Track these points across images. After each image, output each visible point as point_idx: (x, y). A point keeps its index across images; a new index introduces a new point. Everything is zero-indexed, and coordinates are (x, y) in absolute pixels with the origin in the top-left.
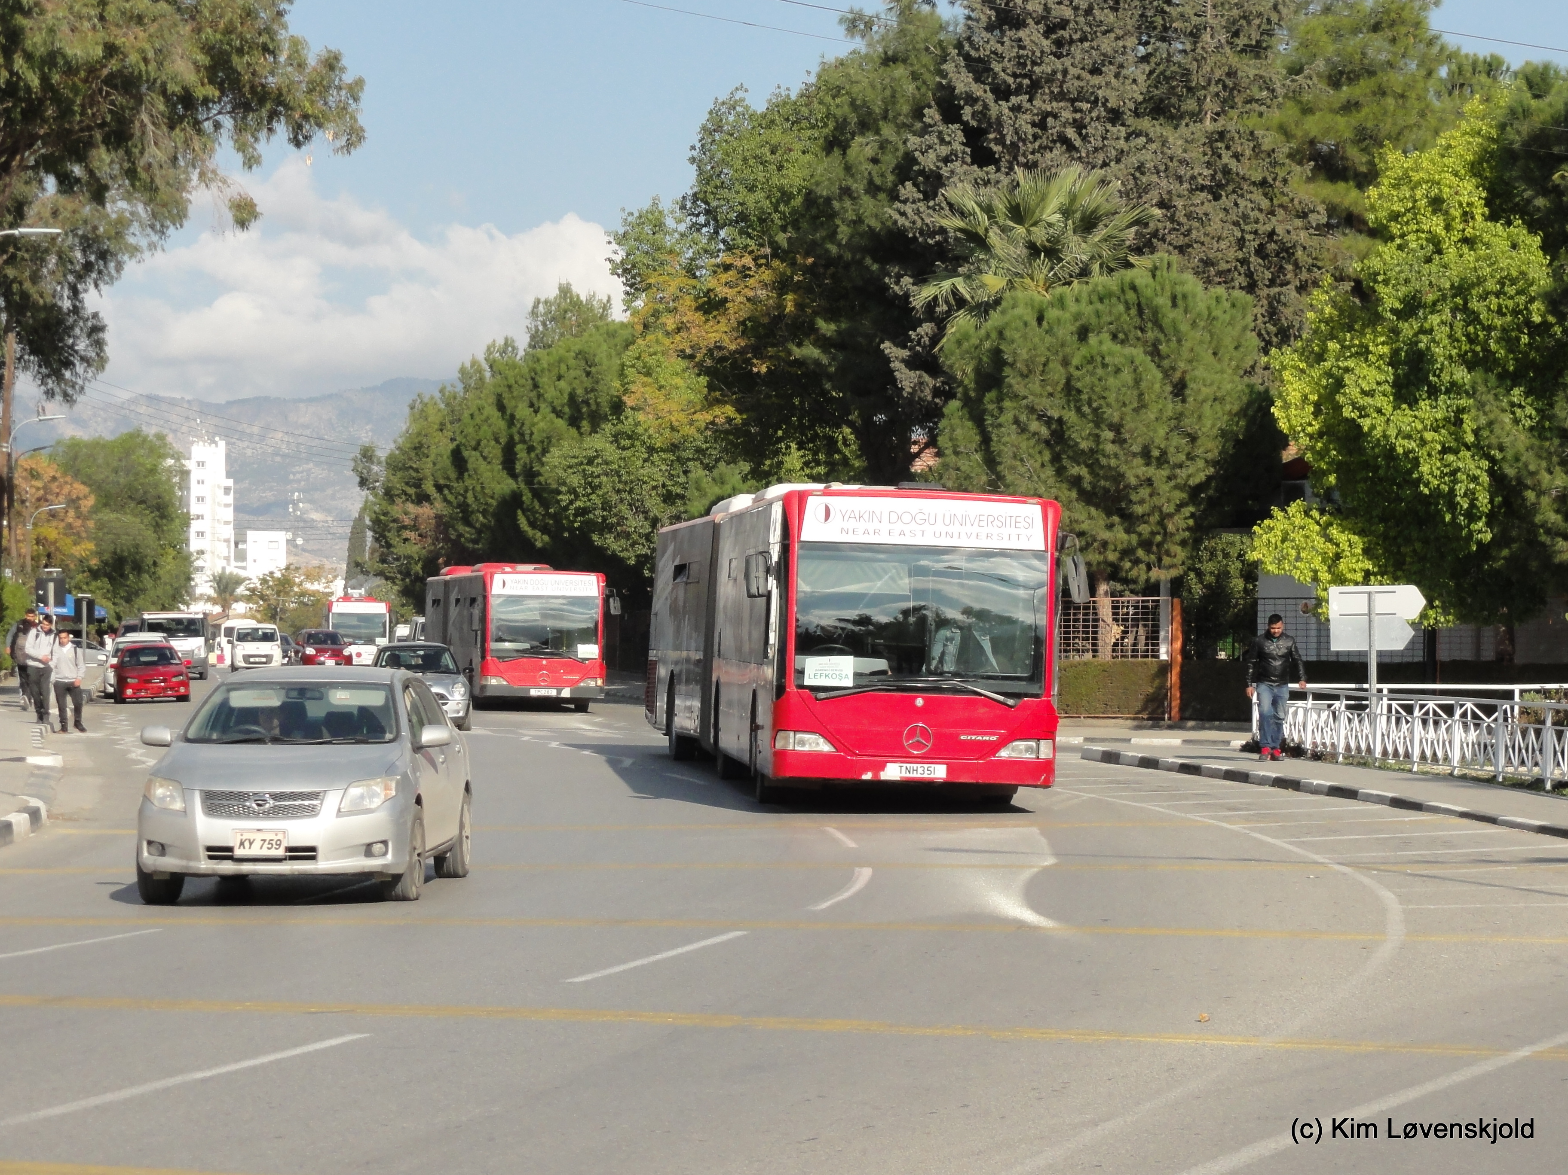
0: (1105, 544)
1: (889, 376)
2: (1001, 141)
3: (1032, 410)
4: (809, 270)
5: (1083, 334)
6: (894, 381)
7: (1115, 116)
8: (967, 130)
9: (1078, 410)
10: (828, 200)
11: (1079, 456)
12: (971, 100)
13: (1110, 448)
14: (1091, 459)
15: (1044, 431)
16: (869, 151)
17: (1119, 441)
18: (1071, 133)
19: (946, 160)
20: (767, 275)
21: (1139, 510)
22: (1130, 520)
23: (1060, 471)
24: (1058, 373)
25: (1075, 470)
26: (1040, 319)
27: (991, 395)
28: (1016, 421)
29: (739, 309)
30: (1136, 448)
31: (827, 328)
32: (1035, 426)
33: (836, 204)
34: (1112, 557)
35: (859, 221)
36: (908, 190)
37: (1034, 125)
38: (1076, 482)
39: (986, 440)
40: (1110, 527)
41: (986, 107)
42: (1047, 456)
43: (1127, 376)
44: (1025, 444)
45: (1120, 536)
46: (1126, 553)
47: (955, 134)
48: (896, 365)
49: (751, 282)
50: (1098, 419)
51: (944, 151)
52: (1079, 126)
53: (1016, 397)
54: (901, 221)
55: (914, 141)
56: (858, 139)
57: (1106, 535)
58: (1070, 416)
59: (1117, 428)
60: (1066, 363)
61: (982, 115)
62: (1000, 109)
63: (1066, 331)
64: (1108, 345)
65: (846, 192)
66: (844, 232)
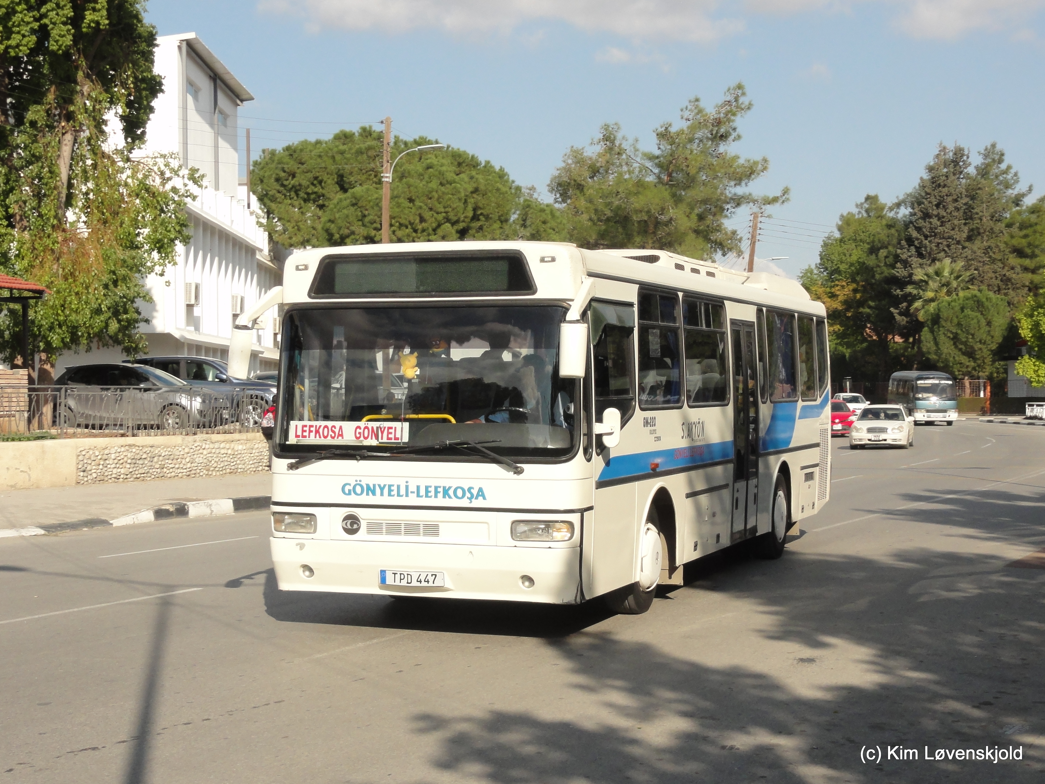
0: (967, 367)
1: (894, 318)
2: (926, 251)
3: (948, 330)
4: (863, 286)
5: (962, 309)
6: (895, 319)
7: (958, 242)
8: (916, 247)
9: (962, 330)
10: (872, 268)
11: (962, 343)
12: (917, 239)
13: (970, 340)
14: (965, 343)
15: (952, 336)
16: (885, 254)
17: (973, 338)
18: (946, 249)
19: (910, 257)
20: (851, 287)
21: (978, 357)
22: (975, 359)
23: (956, 347)
24: (955, 321)
25: (960, 346)
26: (949, 305)
27: (936, 327)
28: (944, 334)
29: (841, 298)
30: (978, 340)
31: (872, 304)
32: (949, 335)
33: (875, 269)
34: (969, 369)
35: (882, 273)
36: (898, 265)
37: (936, 246)
38: (960, 350)
39: (935, 339)
40: (969, 361)
41: (922, 241)
42: (952, 342)
43: (975, 321)
44: (947, 340)
45: (972, 364)
46: (974, 369)
47: (913, 249)
48: (895, 315)
49: (846, 290)
50: (968, 333)
51: (909, 254)
52: (948, 246)
53: (943, 327)
54: (897, 274)
55: (899, 251)
56: (882, 251)
57: (968, 364)
58: (959, 332)
59: (973, 335)
60: (957, 317)
61: (921, 243)
62: (926, 242)
63: (957, 308)
64: (970, 312)
65: (878, 266)
66: (877, 277)
